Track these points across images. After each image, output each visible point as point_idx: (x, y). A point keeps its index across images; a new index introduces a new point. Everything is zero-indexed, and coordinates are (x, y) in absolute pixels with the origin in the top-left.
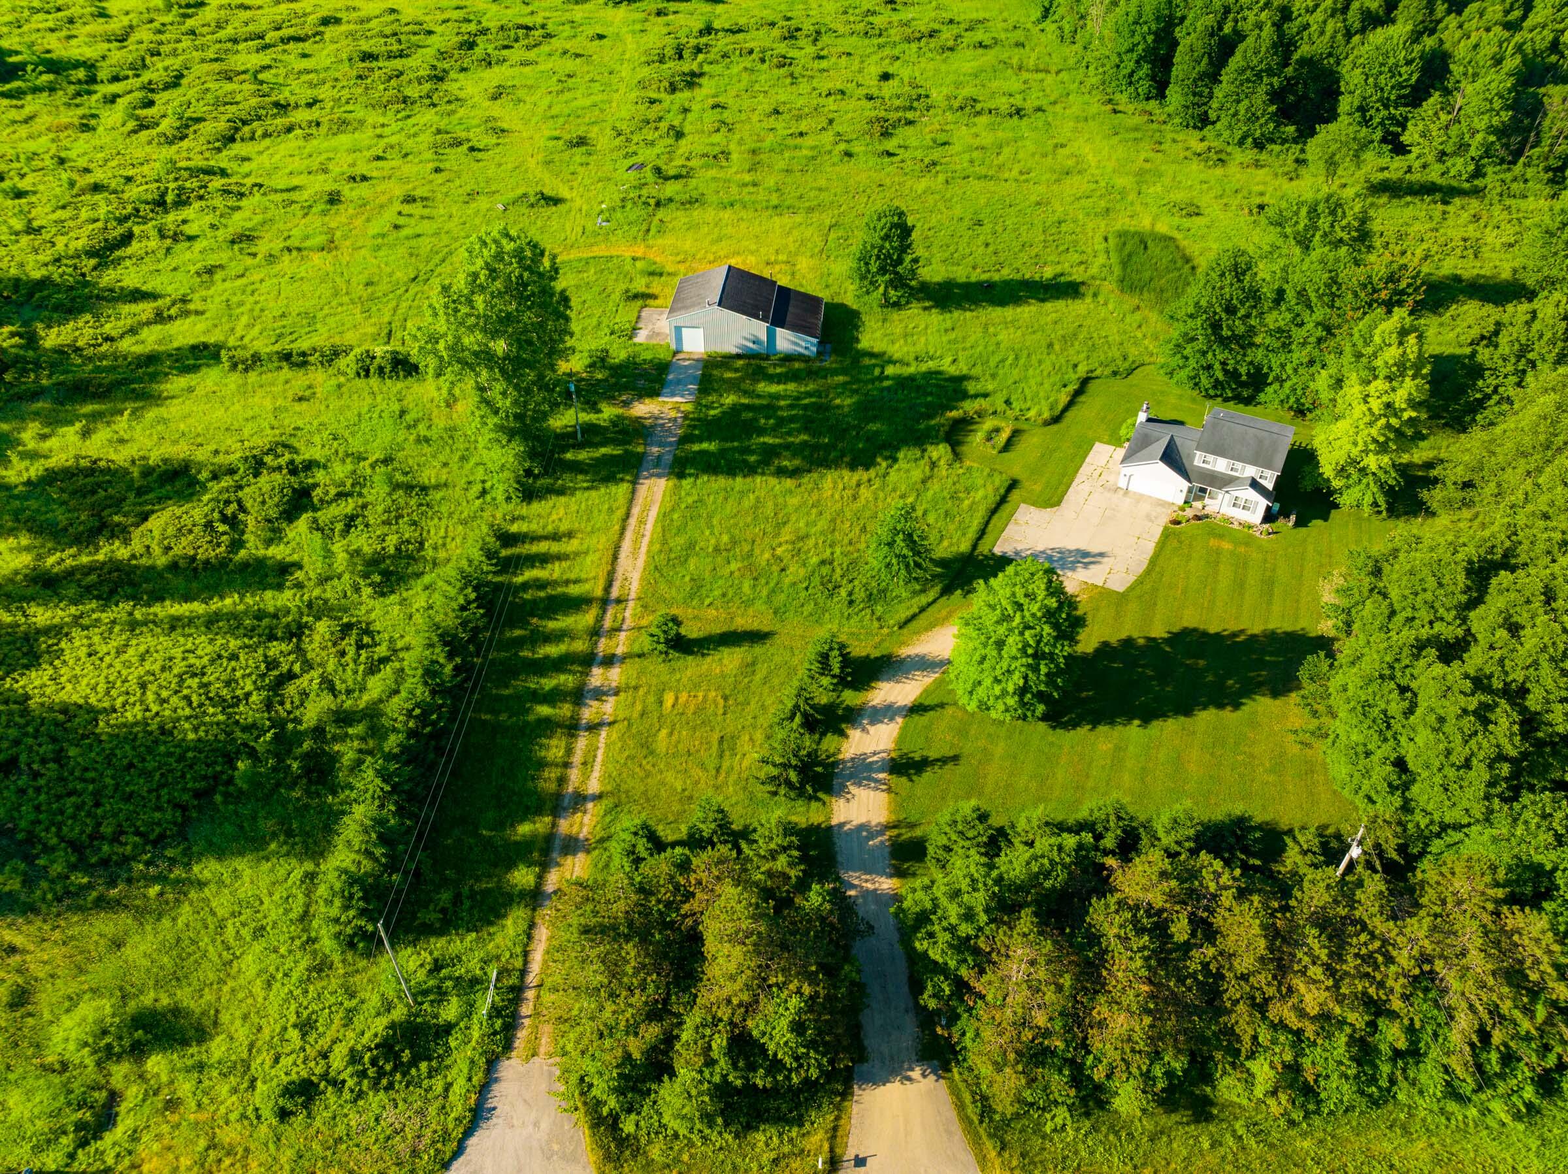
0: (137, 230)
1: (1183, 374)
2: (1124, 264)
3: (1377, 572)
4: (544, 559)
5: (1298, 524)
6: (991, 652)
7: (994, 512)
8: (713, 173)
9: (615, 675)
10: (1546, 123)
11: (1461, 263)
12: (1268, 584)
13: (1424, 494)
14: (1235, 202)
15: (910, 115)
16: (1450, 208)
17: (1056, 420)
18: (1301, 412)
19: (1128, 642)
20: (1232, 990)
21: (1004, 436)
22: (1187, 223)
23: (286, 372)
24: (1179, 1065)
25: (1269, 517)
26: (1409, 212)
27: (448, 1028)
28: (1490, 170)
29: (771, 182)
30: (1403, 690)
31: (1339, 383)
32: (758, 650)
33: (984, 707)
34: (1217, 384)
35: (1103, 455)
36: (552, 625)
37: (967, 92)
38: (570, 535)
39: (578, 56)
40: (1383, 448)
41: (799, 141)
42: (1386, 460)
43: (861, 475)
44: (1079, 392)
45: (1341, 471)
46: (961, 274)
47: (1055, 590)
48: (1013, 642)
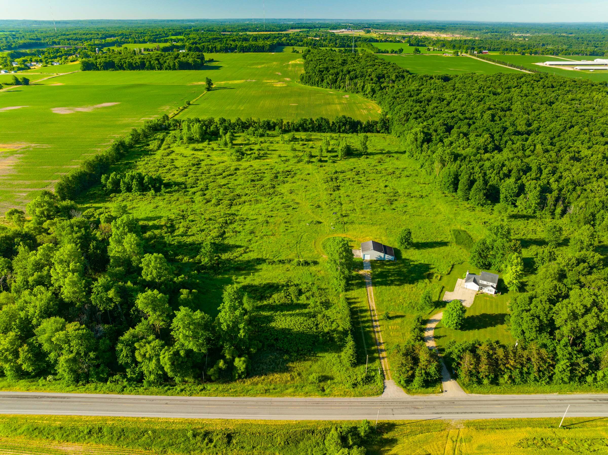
0: (226, 230)
1: (474, 264)
2: (456, 238)
3: (516, 300)
4: (355, 303)
5: (502, 294)
6: (451, 316)
7: (441, 293)
8: (353, 215)
9: (378, 323)
10: (548, 202)
11: (532, 236)
12: (497, 306)
13: (525, 288)
14: (479, 221)
15: (395, 198)
16: (529, 221)
17: (449, 274)
18: (499, 271)
19: (472, 316)
20: (500, 362)
21: (439, 277)
22: (468, 227)
23: (281, 265)
24: (493, 376)
25: (496, 293)
26: (519, 223)
27: (373, 377)
28: (537, 212)
29: (368, 217)
30: (521, 318)
31: (506, 266)
32: (403, 319)
33: (449, 327)
34: (481, 266)
35: (460, 281)
36: (362, 315)
37: (407, 191)
38: (358, 298)
39: (306, 180)
40: (516, 279)
41: (370, 206)
42: (517, 281)
43: (411, 285)
44: (452, 268)
45: (509, 284)
46: (420, 241)
47: (461, 305)
48: (455, 314)
